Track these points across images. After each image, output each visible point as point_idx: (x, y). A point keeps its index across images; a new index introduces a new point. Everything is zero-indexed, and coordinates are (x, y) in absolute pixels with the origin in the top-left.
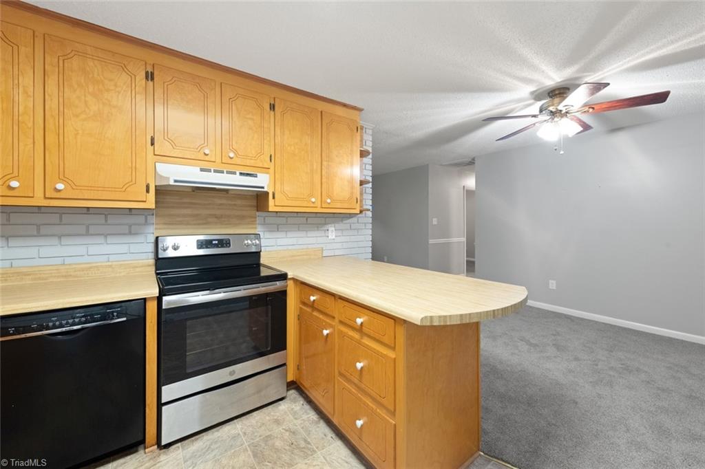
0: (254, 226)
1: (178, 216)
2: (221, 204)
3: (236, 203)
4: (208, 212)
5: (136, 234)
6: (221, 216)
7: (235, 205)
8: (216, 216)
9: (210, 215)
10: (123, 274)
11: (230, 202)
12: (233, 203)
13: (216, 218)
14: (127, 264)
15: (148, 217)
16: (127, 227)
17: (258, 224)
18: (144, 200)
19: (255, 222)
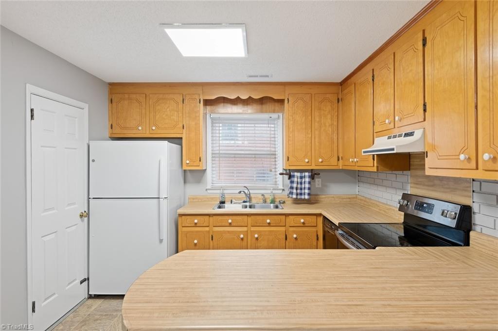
0: (469, 194)
5: (405, 190)
15: (409, 176)
16: (402, 183)
17: (473, 191)
18: (372, 165)
19: (469, 189)
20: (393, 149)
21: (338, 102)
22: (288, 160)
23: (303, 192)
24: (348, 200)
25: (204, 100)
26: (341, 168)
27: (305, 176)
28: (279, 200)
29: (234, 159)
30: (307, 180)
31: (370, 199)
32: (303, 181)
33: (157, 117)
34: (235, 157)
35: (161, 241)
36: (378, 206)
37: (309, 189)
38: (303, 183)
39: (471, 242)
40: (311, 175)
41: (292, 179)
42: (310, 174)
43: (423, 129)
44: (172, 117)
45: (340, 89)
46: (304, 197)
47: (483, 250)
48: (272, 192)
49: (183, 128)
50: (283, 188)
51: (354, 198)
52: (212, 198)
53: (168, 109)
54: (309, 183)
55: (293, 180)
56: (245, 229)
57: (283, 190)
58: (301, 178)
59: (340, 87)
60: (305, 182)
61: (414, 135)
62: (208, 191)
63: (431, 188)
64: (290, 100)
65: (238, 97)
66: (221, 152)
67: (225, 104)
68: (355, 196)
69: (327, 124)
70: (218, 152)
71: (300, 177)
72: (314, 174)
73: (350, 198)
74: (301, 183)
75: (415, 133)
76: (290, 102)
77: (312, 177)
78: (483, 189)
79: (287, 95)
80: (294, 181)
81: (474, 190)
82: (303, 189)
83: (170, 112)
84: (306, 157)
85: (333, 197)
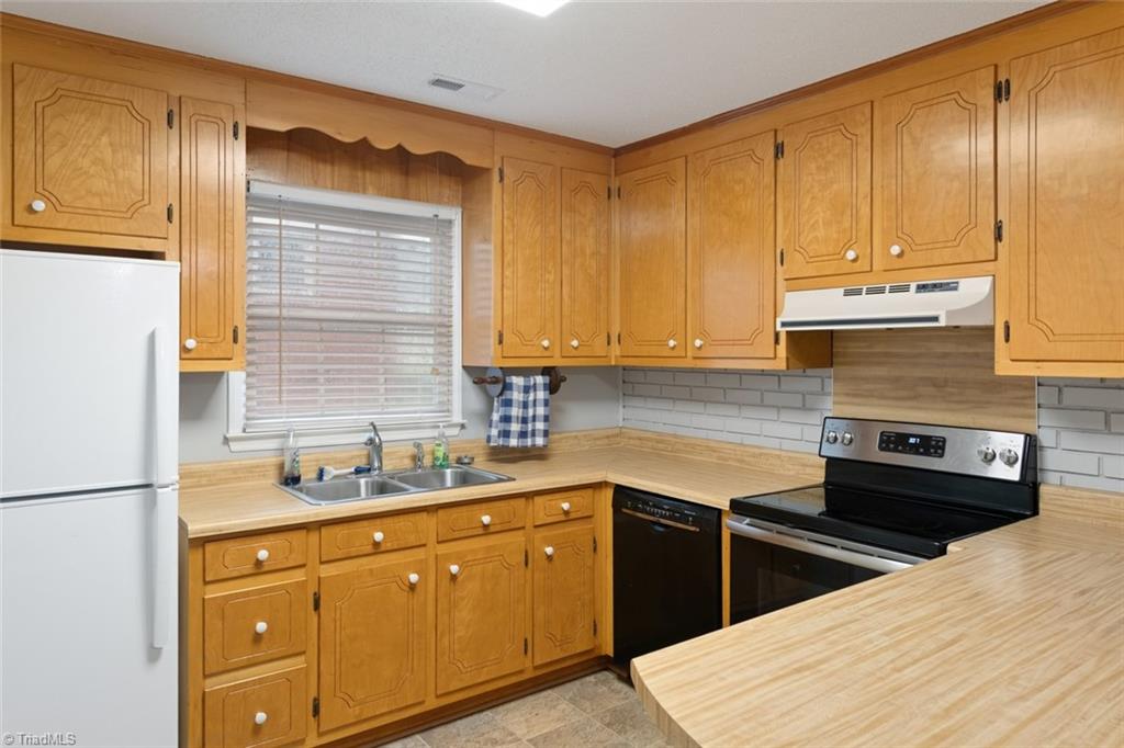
0: (1029, 411)
1: (866, 380)
2: (945, 355)
3: (980, 350)
4: (918, 373)
5: (811, 410)
6: (945, 383)
7: (977, 355)
8: (934, 383)
9: (921, 379)
10: (792, 473)
11: (964, 349)
12: (971, 350)
13: (935, 385)
14: (796, 458)
15: (826, 380)
16: (800, 396)
17: (1039, 407)
18: (772, 356)
19: (1028, 401)
20: (935, 319)
21: (609, 197)
22: (501, 342)
23: (530, 429)
24: (606, 441)
25: (248, 128)
26: (613, 363)
27: (535, 384)
28: (458, 455)
29: (318, 336)
30: (541, 395)
31: (675, 436)
32: (531, 397)
33: (53, 163)
34: (321, 330)
35: (153, 654)
36: (714, 451)
37: (546, 419)
38: (531, 404)
39: (1041, 505)
40: (551, 382)
41: (507, 395)
42: (547, 379)
43: (991, 278)
44: (121, 172)
45: (613, 164)
46: (534, 441)
47: (1079, 519)
48: (443, 435)
49: (170, 218)
50: (461, 421)
51: (617, 435)
52: (250, 469)
53: (105, 139)
54: (546, 403)
55: (509, 397)
56: (420, 554)
57: (463, 426)
58: (526, 390)
59: (613, 160)
60: (535, 401)
61: (960, 288)
62: (234, 446)
63: (909, 403)
64: (506, 171)
65: (365, 140)
66: (285, 313)
67: (294, 156)
68: (617, 431)
69: (588, 251)
70: (276, 312)
71: (525, 387)
72: (555, 379)
73: (608, 437)
74: (525, 405)
75: (960, 284)
76: (506, 181)
77: (552, 388)
78: (1066, 402)
79: (497, 158)
80: (511, 401)
81: (1041, 402)
82: (530, 419)
83: (114, 152)
84: (542, 333)
85: (576, 437)
